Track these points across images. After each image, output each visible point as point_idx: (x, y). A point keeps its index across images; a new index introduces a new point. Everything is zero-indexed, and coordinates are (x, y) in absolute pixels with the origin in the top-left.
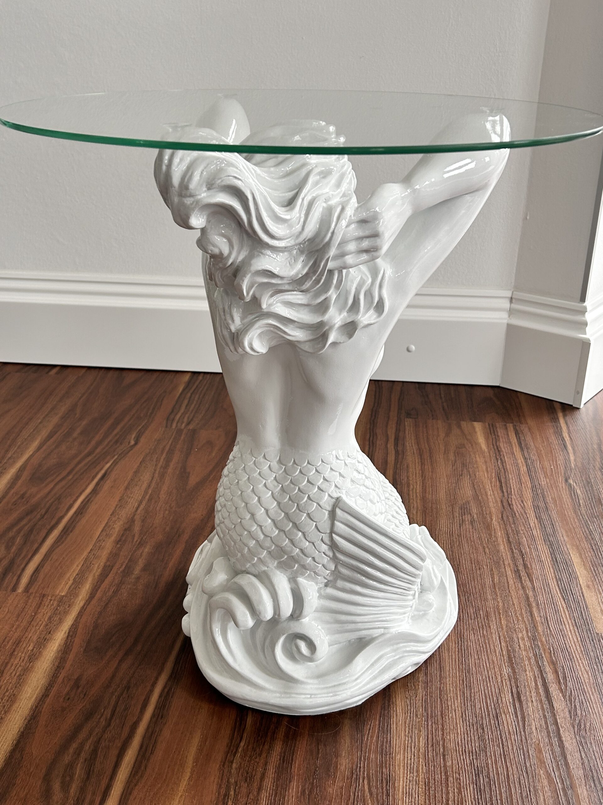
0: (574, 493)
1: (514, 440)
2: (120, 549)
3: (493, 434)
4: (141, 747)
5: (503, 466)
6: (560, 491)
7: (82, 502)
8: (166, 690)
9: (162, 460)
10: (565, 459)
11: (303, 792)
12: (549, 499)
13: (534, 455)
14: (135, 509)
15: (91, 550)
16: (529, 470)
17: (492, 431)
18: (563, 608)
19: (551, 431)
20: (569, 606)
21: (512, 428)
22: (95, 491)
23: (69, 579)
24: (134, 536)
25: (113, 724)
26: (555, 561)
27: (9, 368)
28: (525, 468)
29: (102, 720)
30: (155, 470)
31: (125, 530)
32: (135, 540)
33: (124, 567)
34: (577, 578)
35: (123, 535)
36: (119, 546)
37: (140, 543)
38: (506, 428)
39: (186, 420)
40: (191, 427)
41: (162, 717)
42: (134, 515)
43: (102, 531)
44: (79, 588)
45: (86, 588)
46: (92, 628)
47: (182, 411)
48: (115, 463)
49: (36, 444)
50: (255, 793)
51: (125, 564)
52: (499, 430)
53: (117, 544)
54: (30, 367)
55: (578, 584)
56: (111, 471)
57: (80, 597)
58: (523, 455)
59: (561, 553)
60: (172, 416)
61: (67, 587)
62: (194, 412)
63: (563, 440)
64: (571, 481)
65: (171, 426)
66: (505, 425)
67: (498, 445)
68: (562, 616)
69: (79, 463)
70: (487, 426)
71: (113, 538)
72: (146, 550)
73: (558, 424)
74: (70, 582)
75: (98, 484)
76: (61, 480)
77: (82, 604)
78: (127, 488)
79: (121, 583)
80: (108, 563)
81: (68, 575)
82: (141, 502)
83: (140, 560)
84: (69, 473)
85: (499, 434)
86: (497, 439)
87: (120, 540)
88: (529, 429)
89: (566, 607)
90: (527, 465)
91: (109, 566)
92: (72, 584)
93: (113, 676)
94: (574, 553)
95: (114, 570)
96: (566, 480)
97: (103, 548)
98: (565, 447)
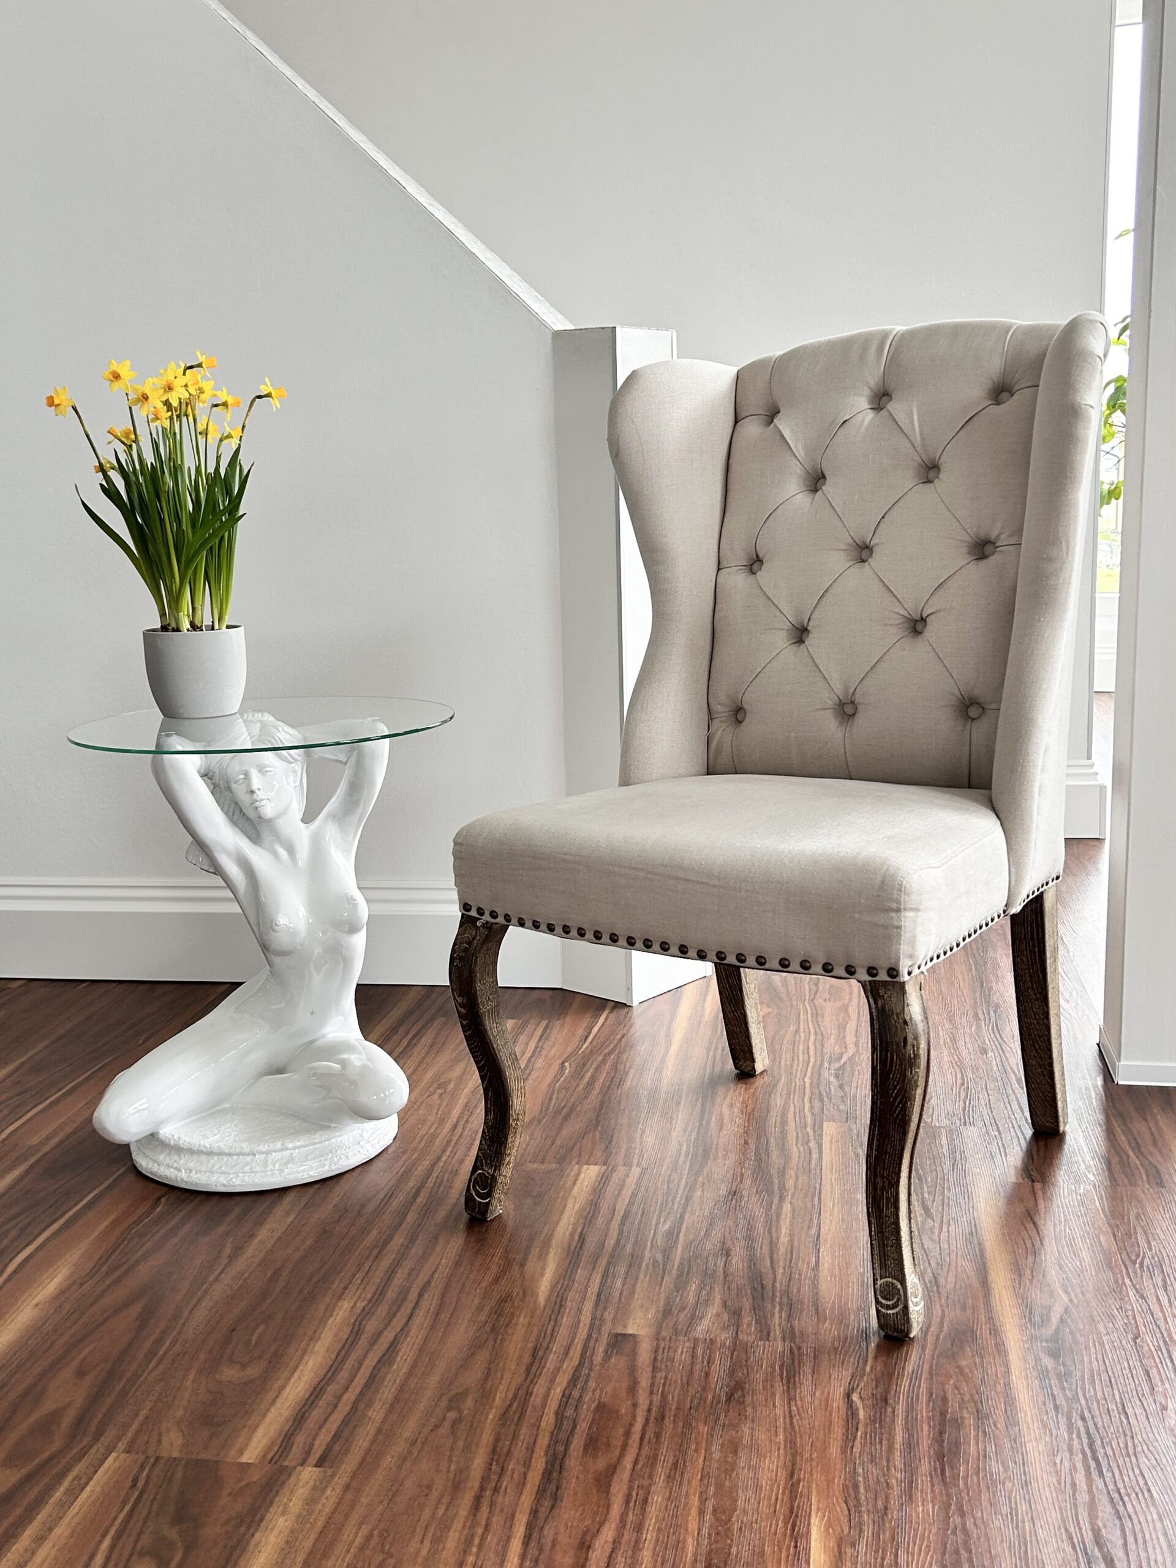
0: (562, 1072)
1: (539, 1032)
3: (520, 1029)
6: (549, 1071)
10: (577, 1047)
13: (548, 1045)
16: (532, 1056)
17: (522, 1027)
28: (530, 1054)
38: (539, 1024)
49: (43, 1044)
52: (529, 1025)
58: (537, 1044)
63: (589, 1033)
64: (567, 1064)
66: (542, 1021)
67: (518, 1037)
73: (597, 1020)
85: (528, 1028)
86: (521, 1033)
88: (563, 1024)
90: (533, 1052)
96: (563, 1063)
98: (587, 1037)
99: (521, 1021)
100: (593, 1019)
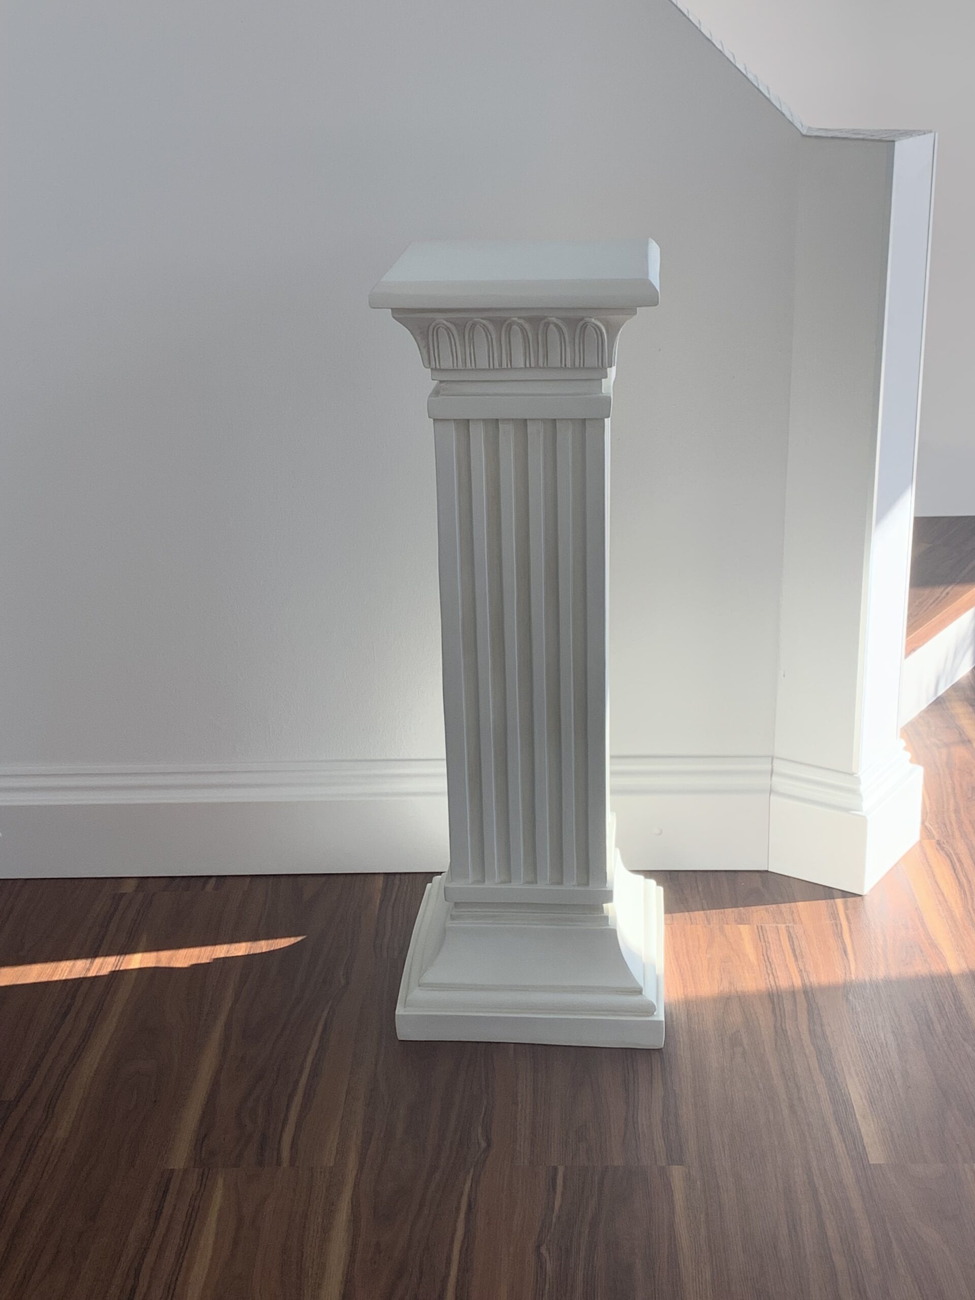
1: (786, 945)
2: (373, 1113)
3: (762, 941)
7: (313, 1061)
8: (465, 1248)
13: (810, 966)
14: (374, 1066)
15: (343, 1116)
17: (761, 937)
22: (321, 1049)
23: (331, 1149)
24: (383, 1097)
25: (424, 1280)
29: (412, 1278)
31: (372, 1091)
32: (386, 1102)
33: (384, 1132)
34: (852, 1110)
35: (371, 1097)
36: (370, 1110)
37: (392, 1105)
38: (778, 932)
39: (396, 946)
41: (467, 1270)
42: (375, 1074)
43: (347, 1094)
44: (346, 1157)
45: (353, 1157)
46: (374, 1197)
47: (388, 932)
48: (332, 1011)
51: (384, 1129)
53: (368, 1108)
55: (853, 1115)
56: (331, 1021)
57: (350, 1168)
58: (798, 965)
59: (837, 1083)
60: (378, 943)
61: (333, 1157)
62: (403, 933)
63: (843, 943)
65: (382, 956)
66: (776, 928)
67: (769, 955)
69: (291, 1013)
70: (756, 930)
71: (361, 1101)
72: (402, 1111)
73: (839, 922)
74: (334, 1152)
75: (322, 1037)
76: (278, 1036)
77: (354, 1174)
78: (356, 1041)
79: (387, 1149)
80: (366, 1129)
81: (329, 1145)
82: (378, 1057)
83: (399, 1124)
84: (284, 1027)
85: (770, 940)
86: (767, 948)
87: (370, 1104)
91: (368, 1132)
92: (337, 1153)
93: (411, 1240)
95: (375, 1136)
97: (355, 1113)
98: (845, 952)
99: (755, 927)
100: (833, 921)
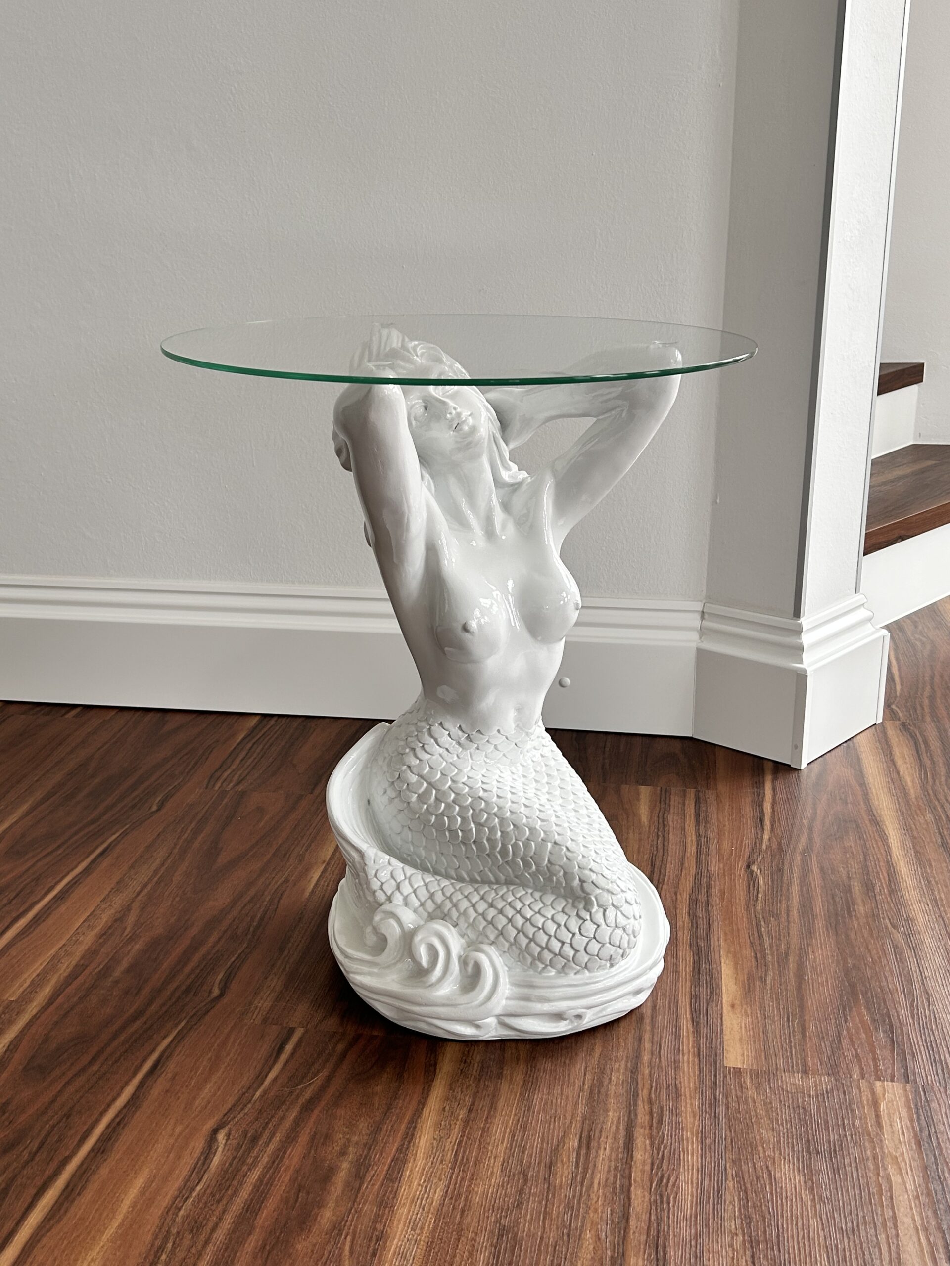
0: (754, 883)
1: (690, 809)
2: (102, 945)
3: (663, 802)
4: (67, 1187)
5: (664, 845)
6: (734, 880)
7: (67, 885)
8: (118, 1120)
9: (188, 832)
10: (756, 838)
11: (263, 1247)
12: (715, 891)
13: (713, 832)
14: (135, 894)
15: (64, 945)
16: (699, 852)
17: (663, 798)
18: (688, 1032)
19: (748, 800)
20: (697, 1032)
21: (693, 795)
22: (87, 871)
23: (25, 980)
24: (125, 928)
25: (37, 1159)
26: (697, 970)
27: (12, 708)
28: (694, 848)
29: (25, 1152)
30: (176, 845)
31: (116, 921)
32: (125, 934)
33: (101, 967)
34: (720, 995)
35: (110, 928)
36: (101, 940)
37: (130, 937)
38: (685, 796)
39: (236, 778)
40: (241, 788)
41: (103, 1152)
42: (132, 903)
43: (84, 922)
44: (36, 992)
45: (47, 991)
46: (40, 1042)
47: (233, 767)
48: (125, 834)
49: (25, 807)
50: (200, 1247)
51: (104, 964)
52: (672, 797)
53: (100, 938)
54: (43, 707)
55: (719, 1003)
56: (116, 845)
57: (35, 1004)
58: (697, 831)
59: (708, 962)
60: (218, 774)
61: (21, 990)
62: (250, 767)
63: (762, 812)
64: (754, 868)
65: (214, 785)
66: (685, 791)
67: (665, 817)
68: (683, 1043)
69: (76, 833)
70: (658, 792)
71: (96, 931)
72: (137, 946)
73: (762, 791)
74: (26, 985)
75: (94, 861)
76: (46, 856)
77: (34, 1012)
78: (132, 867)
79: (93, 987)
80: (82, 962)
81: (26, 976)
82: (145, 886)
83: (126, 959)
84: (59, 847)
85: (672, 803)
86: (666, 810)
87: (104, 934)
88: (718, 796)
89: (693, 1032)
90: (698, 845)
91: (83, 965)
92: (29, 986)
93: (53, 1101)
94: (727, 962)
95: (87, 972)
96: (748, 867)
97: (79, 943)
98: (762, 821)
99: (659, 788)
100: (755, 790)
